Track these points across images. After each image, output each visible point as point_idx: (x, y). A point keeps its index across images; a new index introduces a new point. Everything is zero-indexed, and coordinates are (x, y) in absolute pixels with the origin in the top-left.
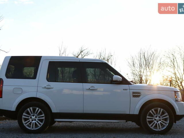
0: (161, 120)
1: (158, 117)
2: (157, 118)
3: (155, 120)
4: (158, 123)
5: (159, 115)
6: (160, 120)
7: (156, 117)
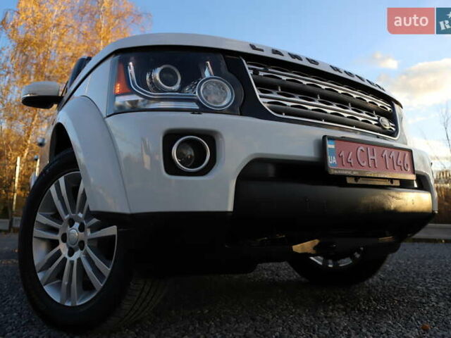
0: (87, 247)
1: (77, 225)
2: (74, 232)
3: (64, 238)
4: (69, 259)
5: (81, 215)
6: (81, 245)
7: (71, 223)
